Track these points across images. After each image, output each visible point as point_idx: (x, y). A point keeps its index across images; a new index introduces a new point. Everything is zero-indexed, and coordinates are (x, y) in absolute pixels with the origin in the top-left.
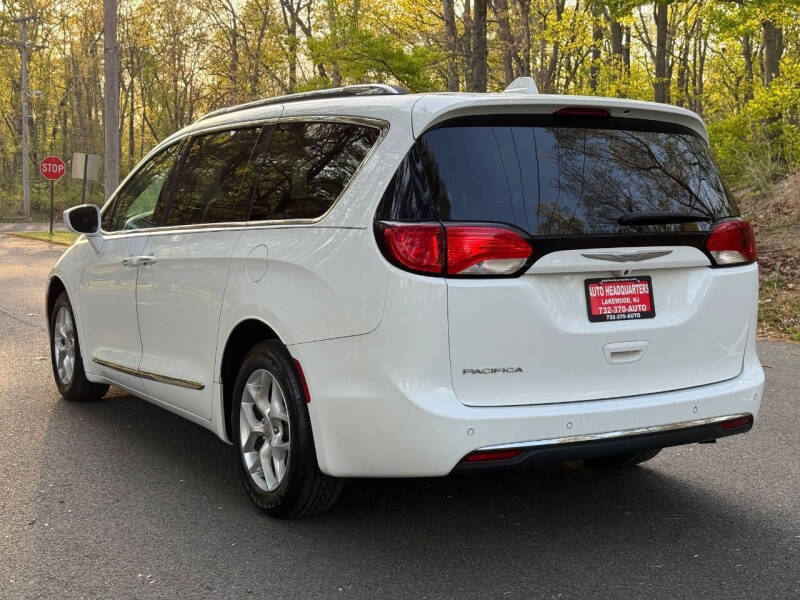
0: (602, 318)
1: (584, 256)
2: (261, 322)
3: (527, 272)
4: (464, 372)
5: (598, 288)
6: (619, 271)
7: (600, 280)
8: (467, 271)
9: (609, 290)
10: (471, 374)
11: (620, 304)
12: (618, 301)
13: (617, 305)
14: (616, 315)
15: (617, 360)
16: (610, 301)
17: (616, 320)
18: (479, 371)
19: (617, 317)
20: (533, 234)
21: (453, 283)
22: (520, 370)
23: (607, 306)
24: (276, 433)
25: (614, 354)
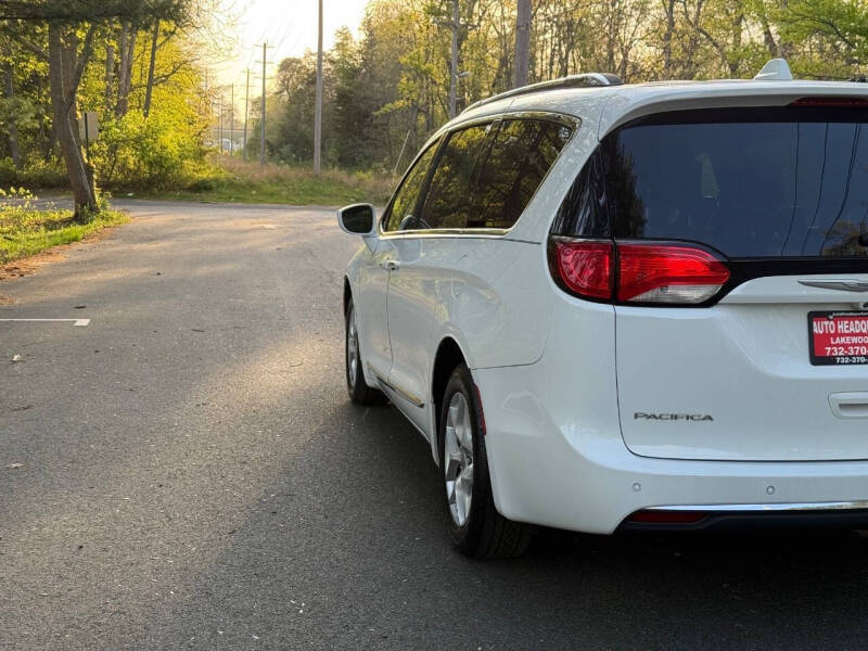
0: (831, 361)
1: (802, 283)
2: (454, 342)
3: (722, 301)
4: (636, 416)
5: (826, 323)
6: (858, 304)
7: (831, 313)
8: (640, 298)
9: (843, 326)
10: (644, 419)
11: (858, 345)
12: (855, 340)
13: (854, 345)
14: (850, 357)
15: (846, 414)
16: (843, 340)
17: (851, 363)
18: (655, 417)
19: (851, 360)
20: (730, 255)
21: (622, 311)
22: (710, 418)
23: (838, 346)
24: (469, 464)
25: (844, 406)
